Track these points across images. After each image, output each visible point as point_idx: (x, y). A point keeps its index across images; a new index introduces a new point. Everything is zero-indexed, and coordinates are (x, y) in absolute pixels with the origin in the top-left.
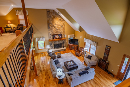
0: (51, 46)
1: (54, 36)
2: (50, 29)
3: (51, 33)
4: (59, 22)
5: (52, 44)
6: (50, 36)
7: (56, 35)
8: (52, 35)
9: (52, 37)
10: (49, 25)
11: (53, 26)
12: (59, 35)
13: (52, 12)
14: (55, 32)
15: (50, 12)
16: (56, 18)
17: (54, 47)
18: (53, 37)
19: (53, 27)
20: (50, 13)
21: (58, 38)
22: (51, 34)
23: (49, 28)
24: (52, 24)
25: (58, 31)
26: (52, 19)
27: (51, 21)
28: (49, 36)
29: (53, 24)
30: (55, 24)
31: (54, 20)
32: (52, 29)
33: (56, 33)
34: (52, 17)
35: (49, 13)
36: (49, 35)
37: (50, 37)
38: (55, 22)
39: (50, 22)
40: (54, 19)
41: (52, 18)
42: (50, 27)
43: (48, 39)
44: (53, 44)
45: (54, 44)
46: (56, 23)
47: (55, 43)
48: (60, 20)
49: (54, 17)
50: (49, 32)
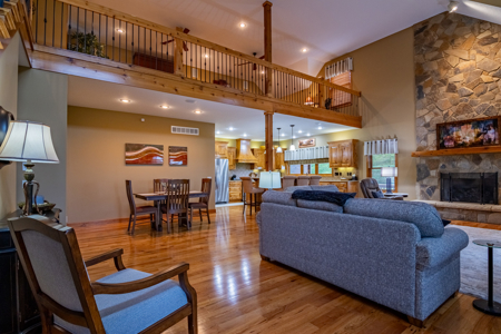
0: (425, 182)
1: (442, 129)
2: (425, 100)
3: (428, 119)
4: (479, 57)
5: (428, 175)
6: (426, 130)
7: (461, 123)
8: (433, 126)
9: (432, 138)
10: (422, 83)
11: (444, 82)
12: (476, 123)
13: (439, 22)
14: (454, 109)
15: (430, 26)
16: (460, 41)
17: (437, 192)
18: (439, 137)
19: (444, 88)
20: (427, 33)
21: (473, 145)
22: (427, 125)
23: (420, 94)
24: (438, 75)
25: (473, 103)
26: (436, 53)
27: (435, 63)
28: (417, 131)
29: (443, 73)
30: (457, 71)
31: (447, 55)
32: (433, 100)
33: (458, 112)
34: (438, 44)
35: (422, 34)
36: (417, 127)
37: (425, 139)
38: (453, 62)
39: (426, 69)
40: (449, 51)
41: (437, 50)
42: (427, 90)
43: (411, 147)
44: (433, 173)
45: (442, 176)
46: (462, 65)
47: (449, 169)
48: (489, 41)
49: (450, 41)
50: (422, 113)
